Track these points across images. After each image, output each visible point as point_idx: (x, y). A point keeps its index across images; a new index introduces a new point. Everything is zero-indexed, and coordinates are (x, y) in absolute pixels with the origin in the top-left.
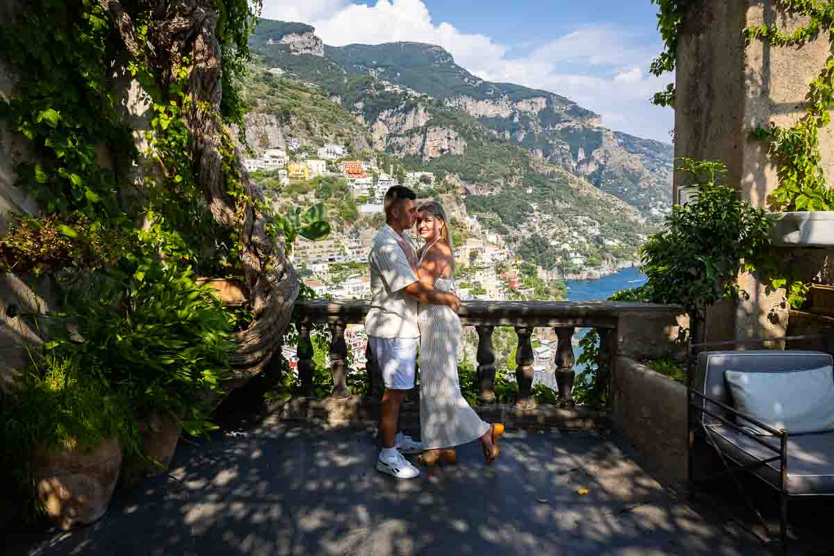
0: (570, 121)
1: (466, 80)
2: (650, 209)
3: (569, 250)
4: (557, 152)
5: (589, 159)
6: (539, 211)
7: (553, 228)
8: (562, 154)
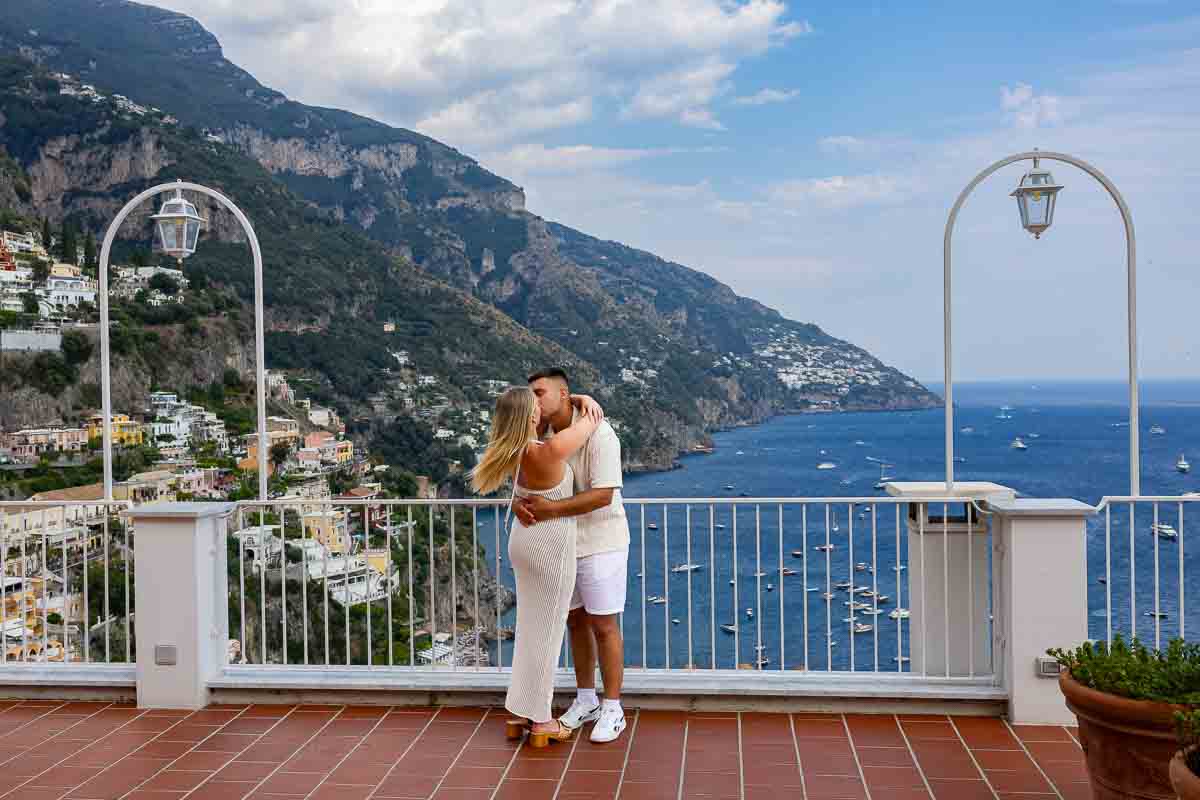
0: (465, 196)
1: (249, 93)
2: (619, 370)
3: (473, 447)
4: (440, 253)
5: (503, 270)
6: (412, 368)
7: (439, 402)
8: (451, 259)
